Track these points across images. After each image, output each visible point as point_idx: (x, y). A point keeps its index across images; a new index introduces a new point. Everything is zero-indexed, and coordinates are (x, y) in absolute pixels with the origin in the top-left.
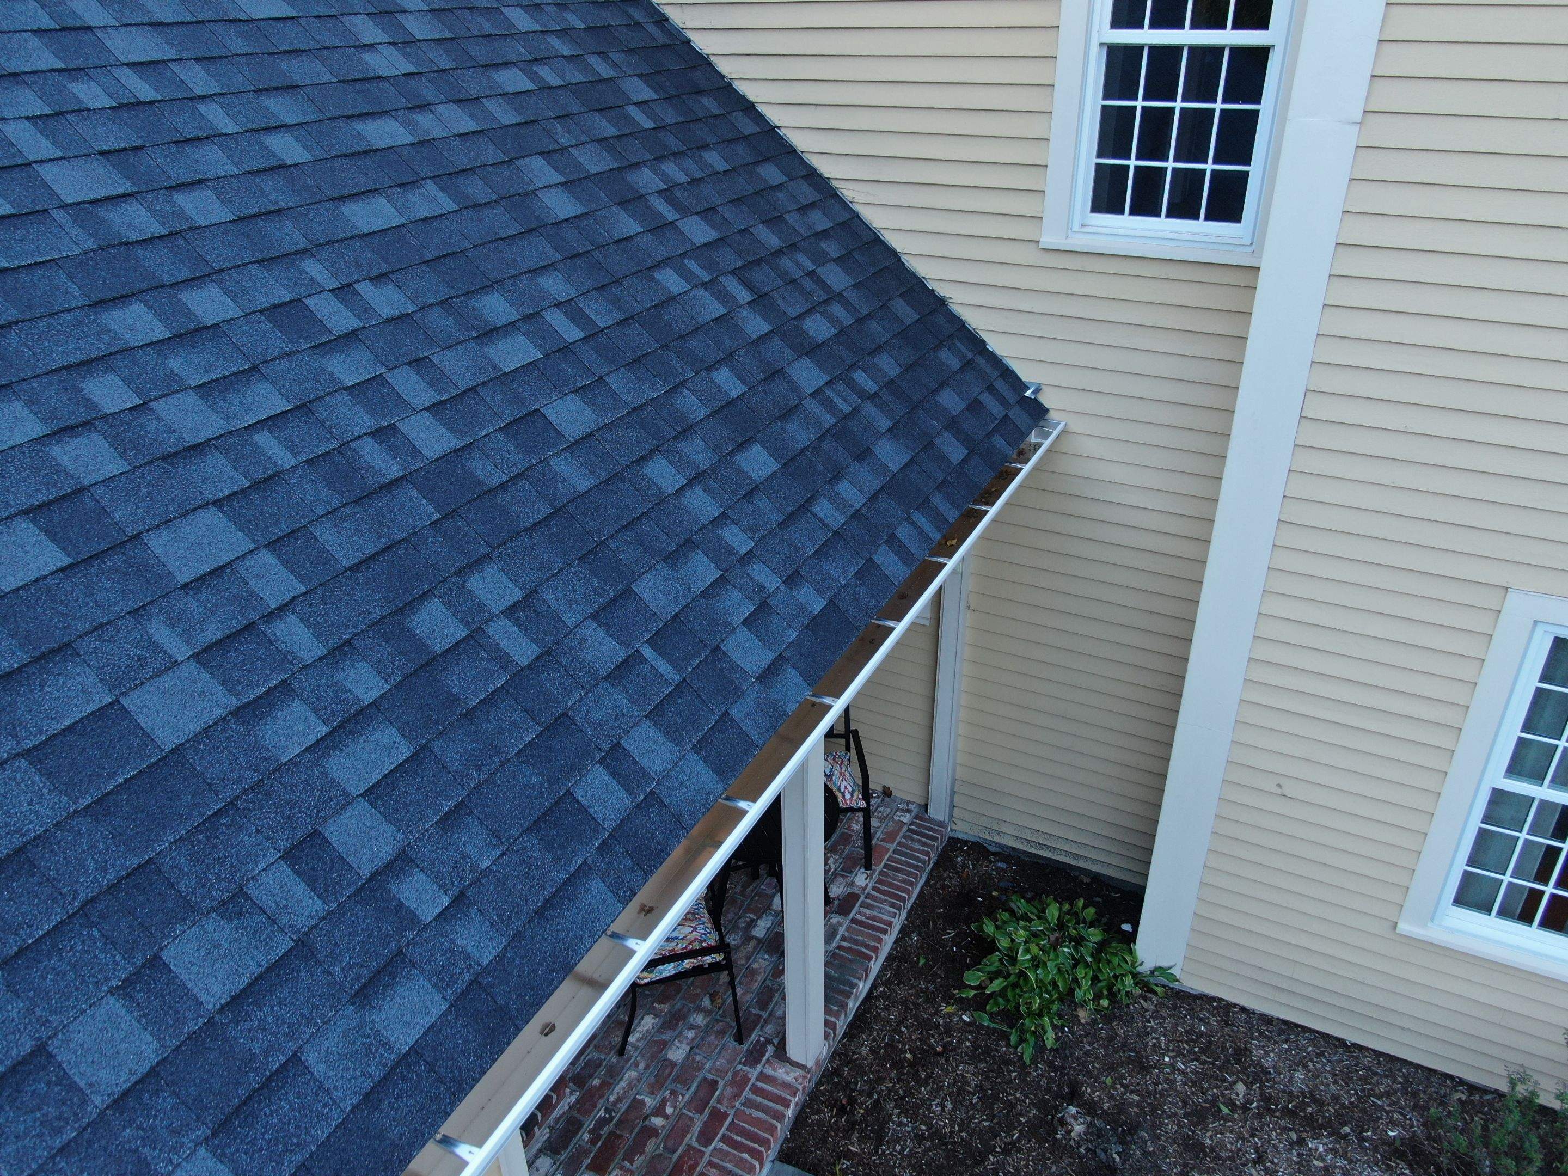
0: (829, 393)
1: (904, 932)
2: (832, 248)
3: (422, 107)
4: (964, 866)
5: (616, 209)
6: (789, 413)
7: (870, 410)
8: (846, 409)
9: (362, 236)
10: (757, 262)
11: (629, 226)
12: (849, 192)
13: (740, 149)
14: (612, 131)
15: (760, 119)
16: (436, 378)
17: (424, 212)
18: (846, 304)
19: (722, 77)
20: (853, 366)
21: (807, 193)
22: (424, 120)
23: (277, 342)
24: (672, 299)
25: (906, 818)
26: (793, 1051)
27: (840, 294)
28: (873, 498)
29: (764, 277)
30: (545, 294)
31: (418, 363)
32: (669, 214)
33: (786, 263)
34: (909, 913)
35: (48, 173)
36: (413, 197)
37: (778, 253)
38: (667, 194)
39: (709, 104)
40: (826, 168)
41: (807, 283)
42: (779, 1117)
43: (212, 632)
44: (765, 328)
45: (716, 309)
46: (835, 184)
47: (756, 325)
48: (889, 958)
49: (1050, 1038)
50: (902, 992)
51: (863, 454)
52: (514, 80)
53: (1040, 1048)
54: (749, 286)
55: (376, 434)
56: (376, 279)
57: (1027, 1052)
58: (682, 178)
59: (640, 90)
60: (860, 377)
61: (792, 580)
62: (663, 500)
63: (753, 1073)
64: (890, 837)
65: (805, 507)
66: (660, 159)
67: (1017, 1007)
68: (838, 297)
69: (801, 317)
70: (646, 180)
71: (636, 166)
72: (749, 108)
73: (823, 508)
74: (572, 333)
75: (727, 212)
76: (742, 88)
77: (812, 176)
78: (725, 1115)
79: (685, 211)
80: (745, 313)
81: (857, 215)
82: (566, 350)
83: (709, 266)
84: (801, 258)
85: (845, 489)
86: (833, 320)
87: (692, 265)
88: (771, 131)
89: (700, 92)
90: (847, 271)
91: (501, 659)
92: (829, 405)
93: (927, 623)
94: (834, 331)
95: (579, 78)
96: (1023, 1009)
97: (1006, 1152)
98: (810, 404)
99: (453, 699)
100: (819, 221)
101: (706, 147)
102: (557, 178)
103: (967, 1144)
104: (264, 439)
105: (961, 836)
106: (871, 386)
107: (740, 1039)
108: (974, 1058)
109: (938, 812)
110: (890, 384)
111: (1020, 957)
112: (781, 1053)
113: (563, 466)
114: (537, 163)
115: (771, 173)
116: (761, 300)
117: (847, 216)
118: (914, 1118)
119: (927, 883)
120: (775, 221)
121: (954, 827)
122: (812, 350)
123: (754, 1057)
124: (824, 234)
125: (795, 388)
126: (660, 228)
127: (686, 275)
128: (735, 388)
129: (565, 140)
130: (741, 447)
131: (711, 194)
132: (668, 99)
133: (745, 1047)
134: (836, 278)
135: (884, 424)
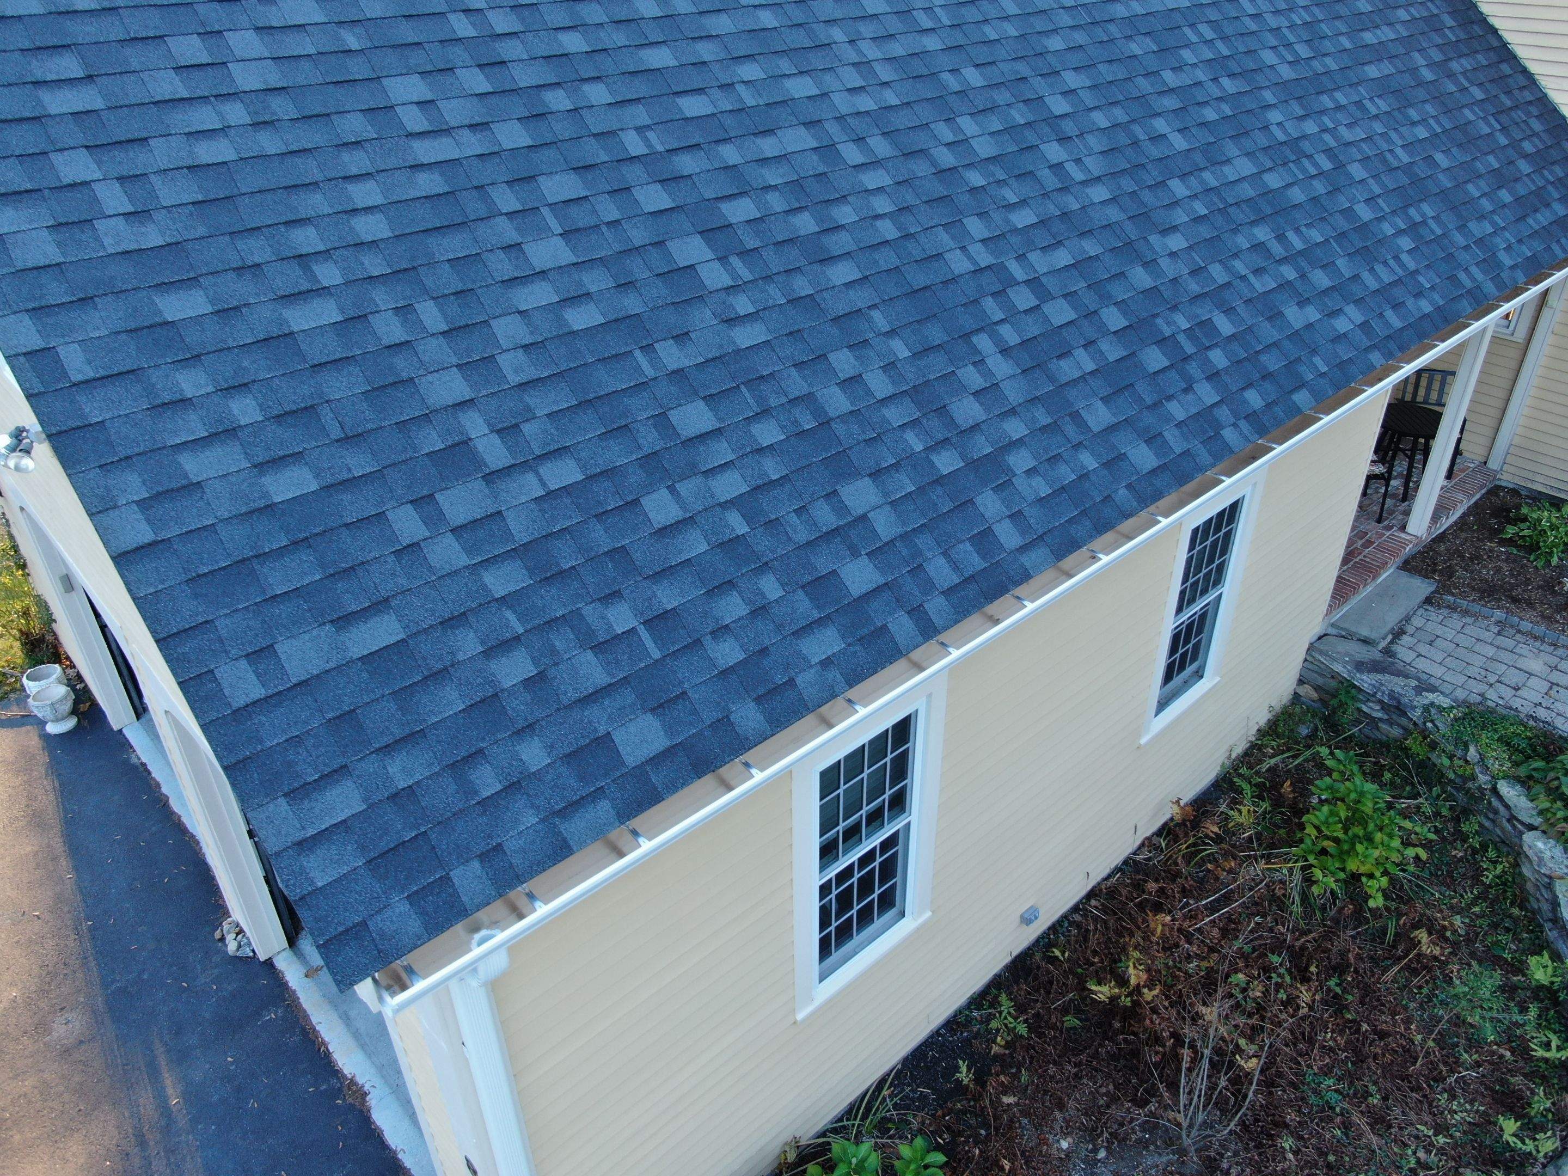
0: (1533, 175)
1: (1464, 515)
2: (1534, 111)
3: (1377, 27)
4: (1504, 497)
5: (1446, 79)
6: (1516, 180)
7: (1550, 188)
8: (1540, 184)
9: (1372, 80)
10: (1503, 112)
11: (1451, 88)
12: (1544, 82)
13: (1492, 54)
14: (1441, 42)
15: (1500, 38)
16: (1402, 137)
17: (1386, 72)
18: (1541, 140)
19: (1481, 13)
20: (1544, 168)
21: (1522, 81)
22: (1378, 32)
23: (1358, 114)
24: (1470, 122)
25: (1472, 465)
26: (1410, 529)
27: (1538, 134)
28: (1551, 224)
29: (1504, 118)
30: (1427, 113)
31: (1395, 129)
32: (1466, 84)
33: (1513, 114)
34: (1469, 508)
35: (1297, 47)
36: (1382, 66)
37: (1511, 109)
38: (1464, 73)
39: (1477, 30)
40: (1533, 68)
41: (1522, 125)
42: (1405, 549)
43: (1366, 197)
44: (1507, 142)
45: (1487, 130)
46: (1537, 77)
47: (1503, 141)
48: (1455, 523)
49: (1555, 561)
50: (1463, 535)
51: (1548, 205)
52: (1402, 14)
53: (1548, 563)
54: (1499, 122)
55: (1389, 150)
56: (1380, 96)
57: (1540, 564)
58: (1470, 68)
59: (1449, 22)
60: (1546, 172)
61: (1520, 241)
62: (1473, 199)
63: (1388, 534)
64: (1463, 471)
65: (1523, 218)
66: (1460, 57)
67: (1538, 543)
68: (1536, 134)
69: (1520, 140)
70: (1455, 66)
71: (1451, 59)
72: (1494, 31)
73: (1530, 221)
74: (1439, 130)
75: (1488, 85)
76: (1492, 20)
77: (1525, 71)
78: (1374, 543)
79: (1472, 84)
80: (1498, 134)
81: (1545, 95)
82: (1437, 135)
83: (1483, 110)
84: (1520, 113)
85: (1538, 216)
86: (1535, 146)
87: (1476, 109)
88: (1504, 45)
89: (1472, 22)
90: (1542, 124)
91: (1433, 232)
92: (1533, 181)
93: (1521, 341)
94: (1534, 150)
95: (1426, 14)
96: (1542, 544)
97: (1524, 591)
98: (1525, 179)
99: (1422, 237)
100: (1528, 96)
101: (1477, 52)
102: (1425, 63)
103: (1502, 586)
104: (1362, 144)
105: (1504, 484)
106: (1551, 179)
107: (1379, 521)
108: (1506, 561)
109: (1493, 464)
110: (1560, 179)
111: (1543, 523)
112: (1403, 528)
113: (1441, 176)
114: (1416, 55)
115: (1506, 68)
116: (1504, 129)
117: (1540, 95)
118: (1472, 572)
119: (1480, 499)
120: (1508, 93)
121: (1501, 477)
122: (1526, 156)
123: (1389, 528)
124: (1530, 103)
125: (1520, 171)
126: (1464, 90)
127: (1474, 113)
128: (1496, 165)
129: (1425, 45)
130: (1499, 188)
131: (1481, 77)
132: (1459, 26)
133: (1381, 525)
134: (1537, 126)
135: (1556, 196)
